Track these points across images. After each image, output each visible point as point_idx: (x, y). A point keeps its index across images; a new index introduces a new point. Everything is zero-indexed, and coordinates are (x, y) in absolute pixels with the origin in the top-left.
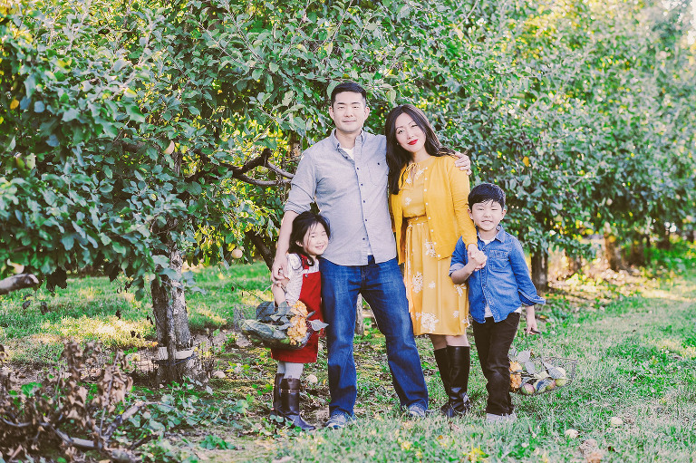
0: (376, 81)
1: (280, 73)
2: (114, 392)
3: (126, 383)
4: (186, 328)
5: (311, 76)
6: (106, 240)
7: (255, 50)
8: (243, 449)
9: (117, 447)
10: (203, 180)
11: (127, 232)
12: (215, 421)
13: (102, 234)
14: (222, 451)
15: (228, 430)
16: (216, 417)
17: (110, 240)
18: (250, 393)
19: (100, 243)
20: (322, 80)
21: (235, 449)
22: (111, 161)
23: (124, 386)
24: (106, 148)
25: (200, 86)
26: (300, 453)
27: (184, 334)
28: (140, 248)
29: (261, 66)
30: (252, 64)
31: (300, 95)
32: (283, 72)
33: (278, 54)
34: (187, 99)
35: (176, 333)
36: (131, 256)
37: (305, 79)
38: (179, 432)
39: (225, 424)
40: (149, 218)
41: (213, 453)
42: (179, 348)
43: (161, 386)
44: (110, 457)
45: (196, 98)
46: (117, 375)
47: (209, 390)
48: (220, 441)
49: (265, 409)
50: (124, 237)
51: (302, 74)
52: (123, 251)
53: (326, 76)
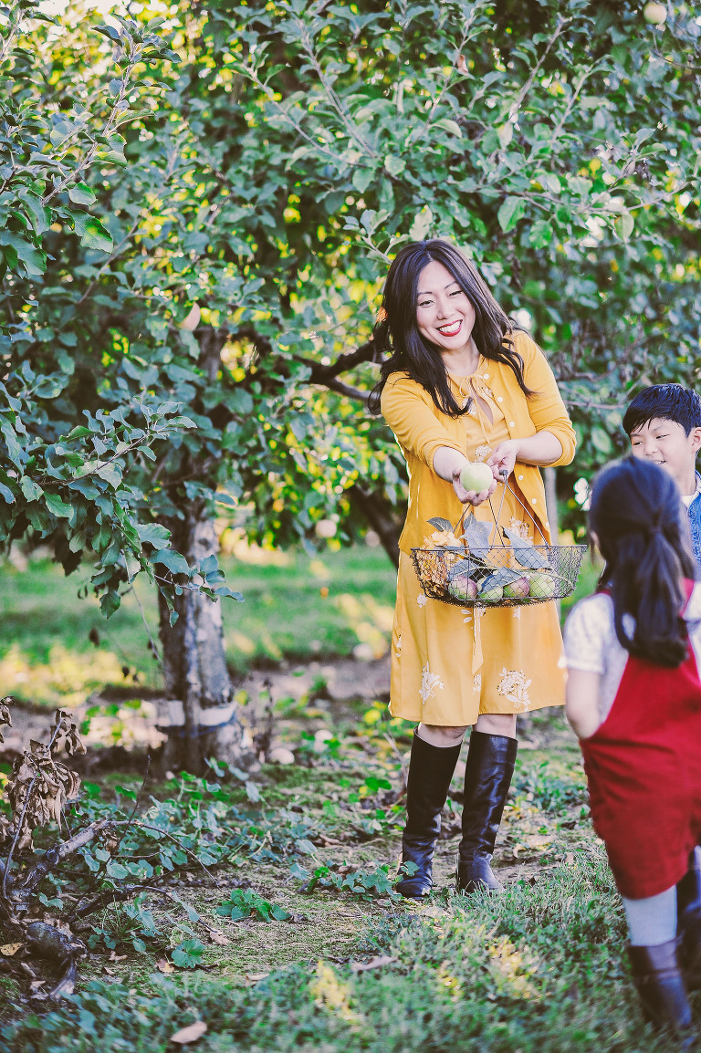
0: (595, 197)
1: (408, 176)
2: (40, 802)
3: (68, 785)
4: (220, 667)
5: (468, 185)
6: (32, 491)
7: (357, 131)
8: (305, 920)
9: (41, 916)
10: (257, 387)
11: (76, 476)
12: (257, 856)
13: (25, 479)
14: (261, 924)
15: (281, 877)
16: (260, 847)
17: (42, 492)
18: (335, 797)
19: (20, 497)
20: (489, 193)
21: (289, 919)
22: (70, 340)
23: (62, 790)
24: (62, 315)
25: (253, 200)
26: (412, 948)
27: (217, 680)
28: (107, 509)
29: (369, 163)
30: (352, 157)
31: (447, 222)
32: (415, 174)
33: (405, 138)
34: (227, 225)
35: (201, 676)
36: (88, 526)
37: (456, 190)
38: (184, 877)
39: (276, 864)
40: (122, 448)
41: (242, 930)
42: (205, 704)
43: (170, 775)
44: (23, 939)
45: (244, 223)
46: (48, 768)
47: (253, 792)
48: (260, 903)
49: (359, 832)
50: (72, 487)
51: (450, 179)
52: (70, 513)
53: (497, 186)
